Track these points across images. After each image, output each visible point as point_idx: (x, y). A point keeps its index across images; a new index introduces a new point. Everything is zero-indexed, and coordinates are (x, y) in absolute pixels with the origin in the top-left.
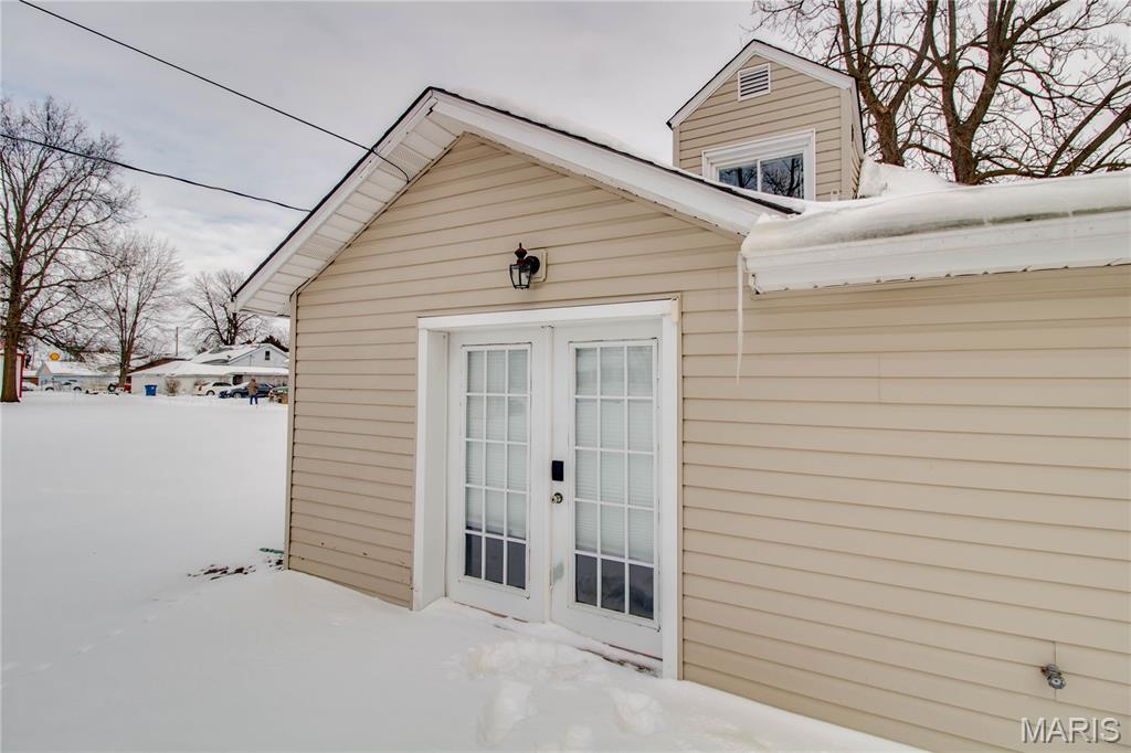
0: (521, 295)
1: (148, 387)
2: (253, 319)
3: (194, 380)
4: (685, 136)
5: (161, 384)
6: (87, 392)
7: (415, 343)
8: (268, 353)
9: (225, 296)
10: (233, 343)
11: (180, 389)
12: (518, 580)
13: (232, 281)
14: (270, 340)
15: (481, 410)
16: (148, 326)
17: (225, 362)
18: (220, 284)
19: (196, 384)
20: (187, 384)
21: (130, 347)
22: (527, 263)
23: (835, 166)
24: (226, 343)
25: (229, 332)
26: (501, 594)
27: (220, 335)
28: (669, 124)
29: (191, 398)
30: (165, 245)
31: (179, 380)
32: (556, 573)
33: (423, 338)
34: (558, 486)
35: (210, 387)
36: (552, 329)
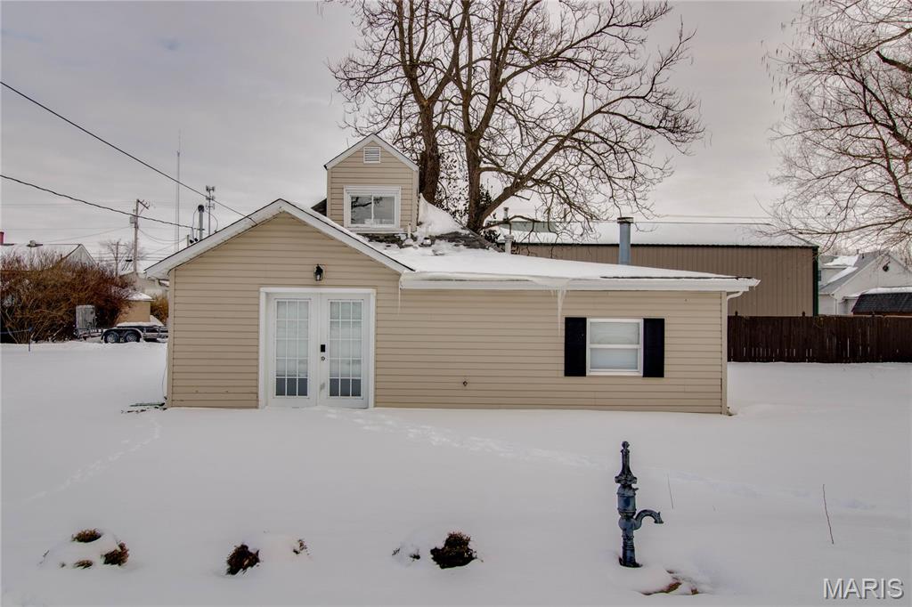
4: (334, 175)
7: (258, 298)
12: (303, 392)
22: (319, 271)
23: (409, 207)
26: (297, 399)
28: (325, 166)
32: (322, 387)
33: (262, 296)
34: (323, 354)
36: (321, 294)
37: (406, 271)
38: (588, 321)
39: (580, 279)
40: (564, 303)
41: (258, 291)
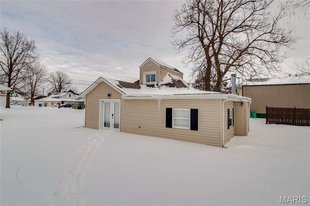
0: (108, 98)
1: (40, 104)
2: (66, 85)
3: (51, 103)
4: (141, 70)
5: (43, 104)
6: (24, 105)
7: (99, 102)
8: (70, 95)
9: (58, 79)
10: (60, 92)
11: (48, 105)
12: (109, 127)
13: (60, 74)
14: (70, 91)
15: (106, 109)
16: (39, 87)
17: (58, 97)
18: (57, 75)
19: (52, 104)
20: (49, 104)
21: (34, 93)
22: (109, 95)
23: (158, 77)
24: (58, 92)
25: (59, 89)
26: (107, 128)
27: (57, 89)
29: (51, 107)
30: (43, 65)
31: (47, 102)
32: (112, 125)
33: (100, 101)
34: (113, 117)
35: (56, 105)
36: (113, 101)
37: (124, 94)
38: (173, 109)
39: (166, 95)
40: (160, 103)
41: (99, 100)
